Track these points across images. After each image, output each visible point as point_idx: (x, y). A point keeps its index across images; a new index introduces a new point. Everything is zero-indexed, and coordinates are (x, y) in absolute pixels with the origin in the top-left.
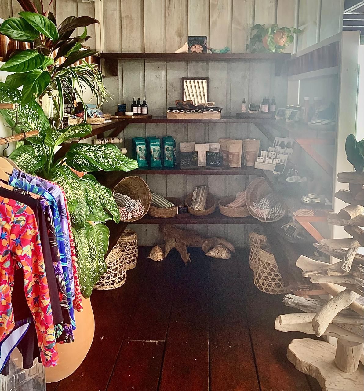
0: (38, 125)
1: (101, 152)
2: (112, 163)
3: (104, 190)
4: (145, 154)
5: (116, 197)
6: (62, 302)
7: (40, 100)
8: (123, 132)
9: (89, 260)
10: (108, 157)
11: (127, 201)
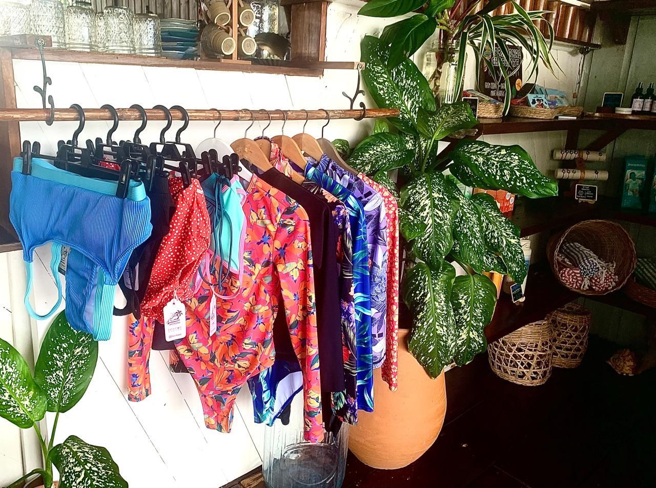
0: (417, 105)
1: (497, 157)
2: (508, 178)
3: (504, 225)
4: (640, 186)
5: (571, 249)
6: (348, 363)
7: (439, 69)
8: (612, 142)
9: (441, 323)
10: (506, 167)
11: (585, 259)
